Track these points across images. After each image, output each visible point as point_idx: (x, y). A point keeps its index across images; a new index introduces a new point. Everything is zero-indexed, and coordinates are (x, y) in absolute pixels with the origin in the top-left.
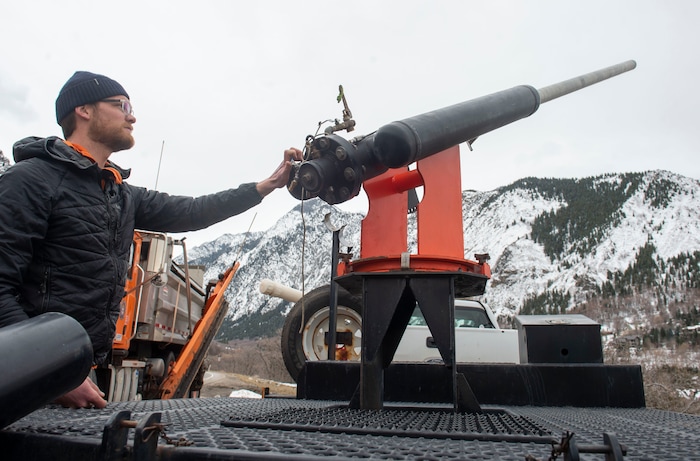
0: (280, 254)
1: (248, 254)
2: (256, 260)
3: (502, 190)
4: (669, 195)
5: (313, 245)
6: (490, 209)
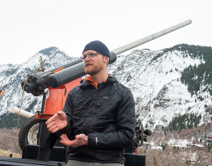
1: (10, 77)
2: (14, 81)
3: (166, 51)
6: (157, 61)
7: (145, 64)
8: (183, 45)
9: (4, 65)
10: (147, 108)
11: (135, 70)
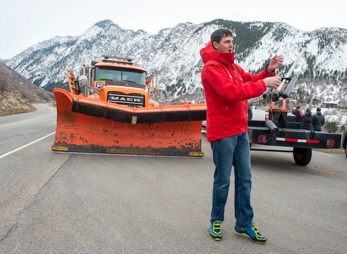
0: (88, 49)
1: (70, 48)
2: (75, 51)
3: (206, 25)
4: (284, 36)
5: (106, 46)
6: (198, 34)
7: (188, 36)
8: (220, 20)
9: (64, 37)
11: (180, 41)
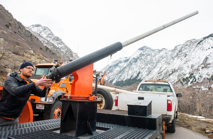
0: (135, 62)
1: (126, 63)
2: (129, 64)
3: (205, 38)
5: (145, 60)
6: (200, 45)
7: (194, 47)
9: (123, 58)
10: (198, 70)
11: (189, 51)
